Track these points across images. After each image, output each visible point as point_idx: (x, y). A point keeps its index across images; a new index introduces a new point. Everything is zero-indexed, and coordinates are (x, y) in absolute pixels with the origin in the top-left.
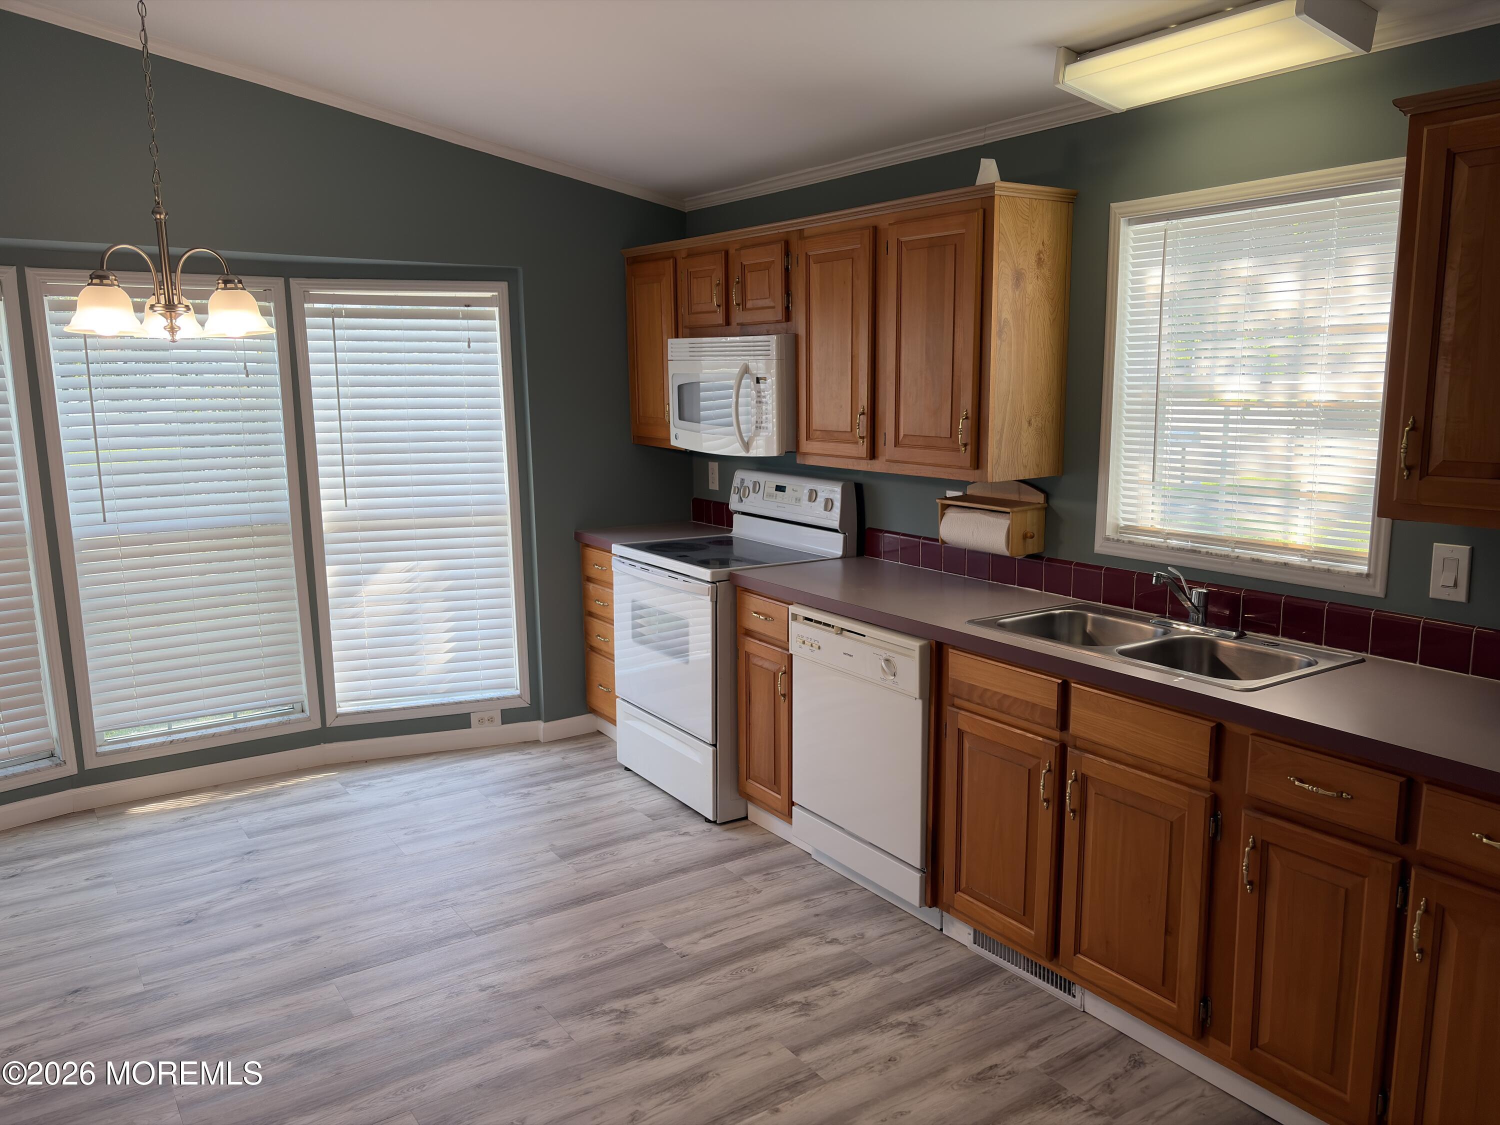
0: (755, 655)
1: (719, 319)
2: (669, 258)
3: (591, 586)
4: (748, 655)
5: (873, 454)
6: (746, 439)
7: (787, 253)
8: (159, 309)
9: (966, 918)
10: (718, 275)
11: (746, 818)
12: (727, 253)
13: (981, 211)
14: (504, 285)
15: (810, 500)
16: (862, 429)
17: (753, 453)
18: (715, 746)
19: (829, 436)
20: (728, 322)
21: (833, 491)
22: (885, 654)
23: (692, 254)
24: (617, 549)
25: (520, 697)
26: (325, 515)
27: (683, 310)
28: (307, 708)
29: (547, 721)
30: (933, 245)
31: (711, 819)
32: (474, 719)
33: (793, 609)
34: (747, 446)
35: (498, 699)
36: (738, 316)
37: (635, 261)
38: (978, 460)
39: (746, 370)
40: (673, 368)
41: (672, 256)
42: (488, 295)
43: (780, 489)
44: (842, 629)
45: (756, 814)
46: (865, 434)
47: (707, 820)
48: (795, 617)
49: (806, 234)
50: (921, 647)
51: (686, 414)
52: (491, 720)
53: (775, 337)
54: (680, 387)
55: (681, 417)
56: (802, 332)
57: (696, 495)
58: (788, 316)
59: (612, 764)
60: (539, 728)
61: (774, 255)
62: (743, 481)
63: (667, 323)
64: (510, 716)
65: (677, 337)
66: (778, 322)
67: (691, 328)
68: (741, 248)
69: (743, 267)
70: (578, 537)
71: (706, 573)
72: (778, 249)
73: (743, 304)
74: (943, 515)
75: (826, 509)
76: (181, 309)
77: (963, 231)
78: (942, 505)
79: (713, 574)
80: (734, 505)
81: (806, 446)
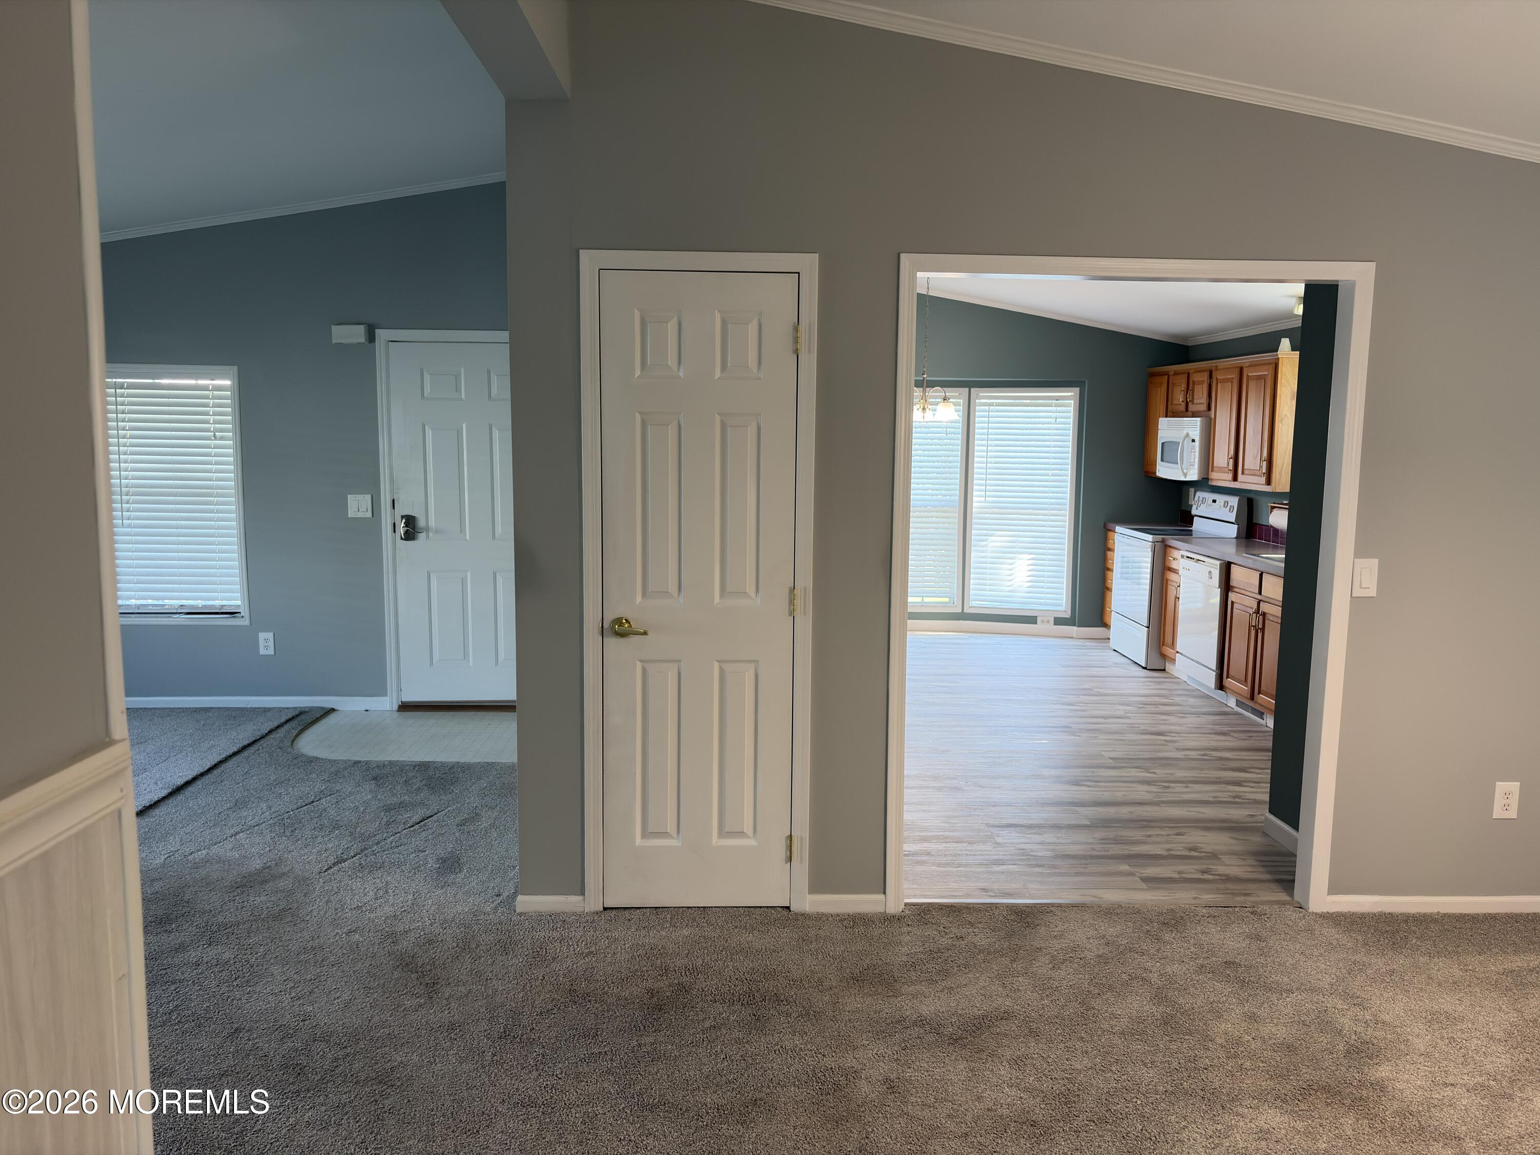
0: (1171, 580)
1: (1183, 408)
2: (1165, 375)
3: (1109, 553)
4: (1167, 580)
5: (1235, 478)
6: (1185, 471)
7: (1211, 376)
8: (920, 410)
9: (1234, 692)
10: (1184, 386)
11: (1164, 670)
12: (1189, 374)
13: (1274, 365)
14: (1078, 389)
15: (1224, 507)
16: (1231, 467)
17: (1188, 479)
18: (1148, 627)
19: (1221, 470)
20: (1187, 410)
21: (1234, 501)
22: (1209, 569)
23: (1176, 374)
24: (1119, 529)
25: (1065, 611)
26: (975, 505)
27: (1169, 403)
28: (956, 602)
29: (1078, 626)
30: (1259, 378)
31: (1144, 666)
32: (1039, 620)
33: (1182, 552)
34: (1185, 475)
35: (1053, 611)
36: (1192, 408)
37: (1153, 375)
38: (1269, 482)
39: (1187, 435)
40: (1160, 434)
41: (1167, 374)
42: (1069, 394)
43: (1214, 501)
44: (1198, 560)
45: (1169, 666)
46: (1231, 469)
47: (1143, 668)
48: (1182, 556)
49: (1219, 368)
50: (1220, 564)
51: (1165, 458)
52: (1048, 622)
53: (1199, 419)
54: (1163, 444)
55: (1162, 460)
56: (1213, 417)
57: (1183, 508)
58: (1209, 409)
59: (1109, 648)
60: (1074, 630)
61: (1205, 377)
62: (1199, 497)
63: (1162, 409)
64: (1058, 621)
65: (1166, 417)
66: (1205, 411)
67: (1173, 413)
68: (1196, 372)
69: (1194, 382)
70: (1105, 525)
71: (1150, 537)
72: (1206, 375)
73: (1192, 401)
74: (1271, 512)
75: (1230, 511)
76: (927, 410)
77: (1267, 373)
78: (1271, 506)
79: (1153, 538)
80: (1194, 512)
81: (1214, 475)
